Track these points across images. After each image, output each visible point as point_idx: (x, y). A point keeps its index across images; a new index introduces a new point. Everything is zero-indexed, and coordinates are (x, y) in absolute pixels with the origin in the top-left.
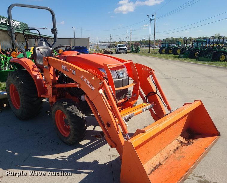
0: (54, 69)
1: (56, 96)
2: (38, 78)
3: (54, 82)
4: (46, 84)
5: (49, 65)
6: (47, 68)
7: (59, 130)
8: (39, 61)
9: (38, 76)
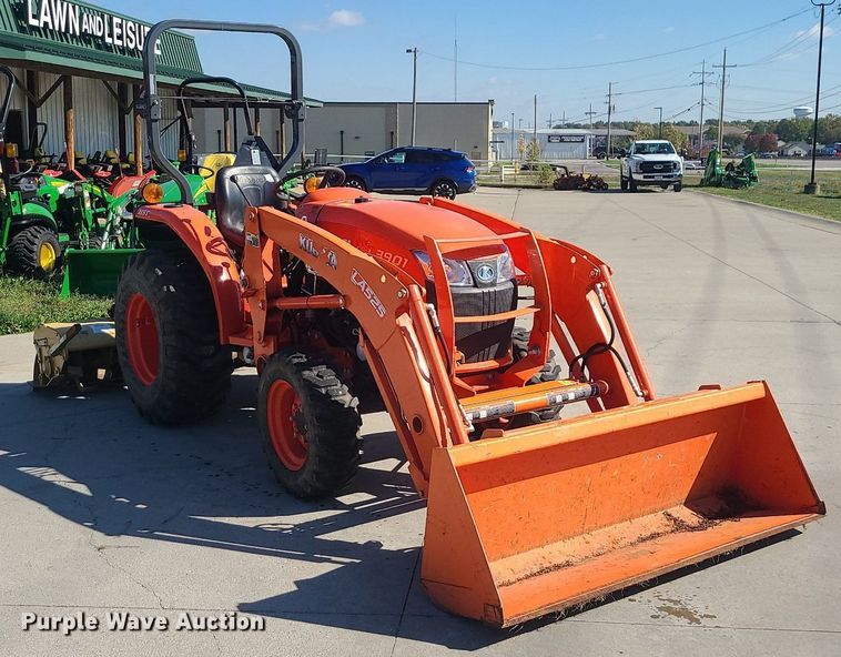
0: (276, 247)
1: (278, 339)
2: (224, 277)
3: (273, 292)
4: (247, 297)
5: (262, 234)
6: (255, 241)
7: (277, 449)
8: (232, 220)
9: (225, 269)
